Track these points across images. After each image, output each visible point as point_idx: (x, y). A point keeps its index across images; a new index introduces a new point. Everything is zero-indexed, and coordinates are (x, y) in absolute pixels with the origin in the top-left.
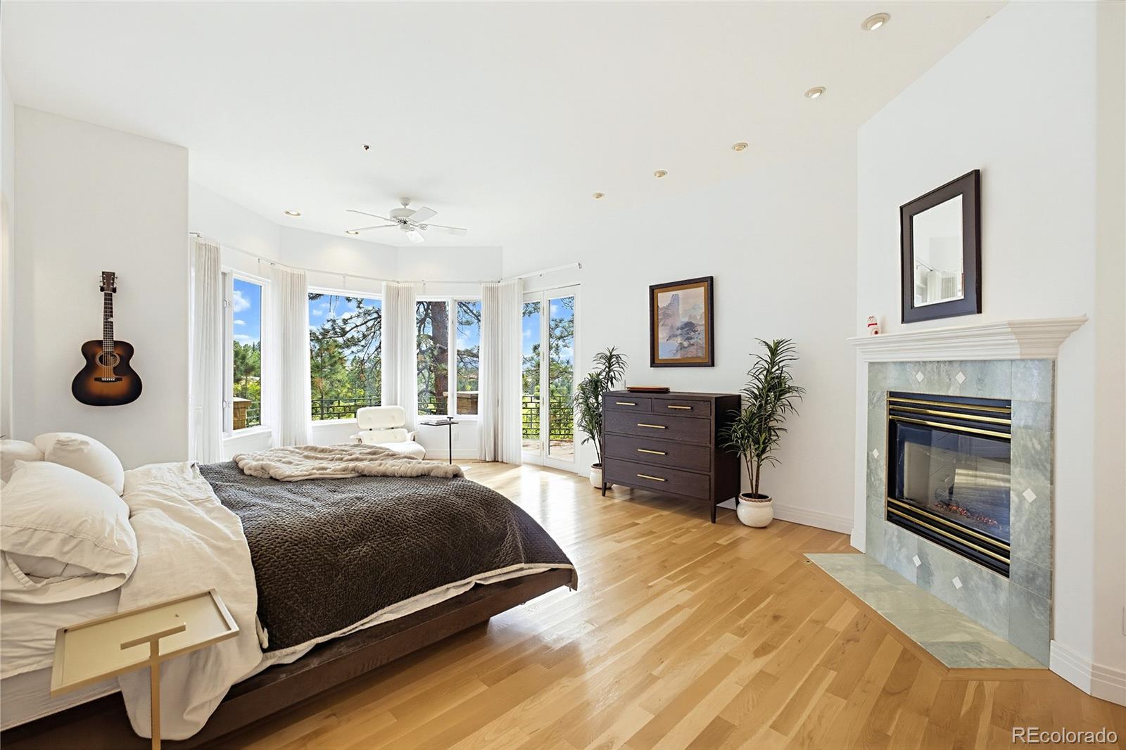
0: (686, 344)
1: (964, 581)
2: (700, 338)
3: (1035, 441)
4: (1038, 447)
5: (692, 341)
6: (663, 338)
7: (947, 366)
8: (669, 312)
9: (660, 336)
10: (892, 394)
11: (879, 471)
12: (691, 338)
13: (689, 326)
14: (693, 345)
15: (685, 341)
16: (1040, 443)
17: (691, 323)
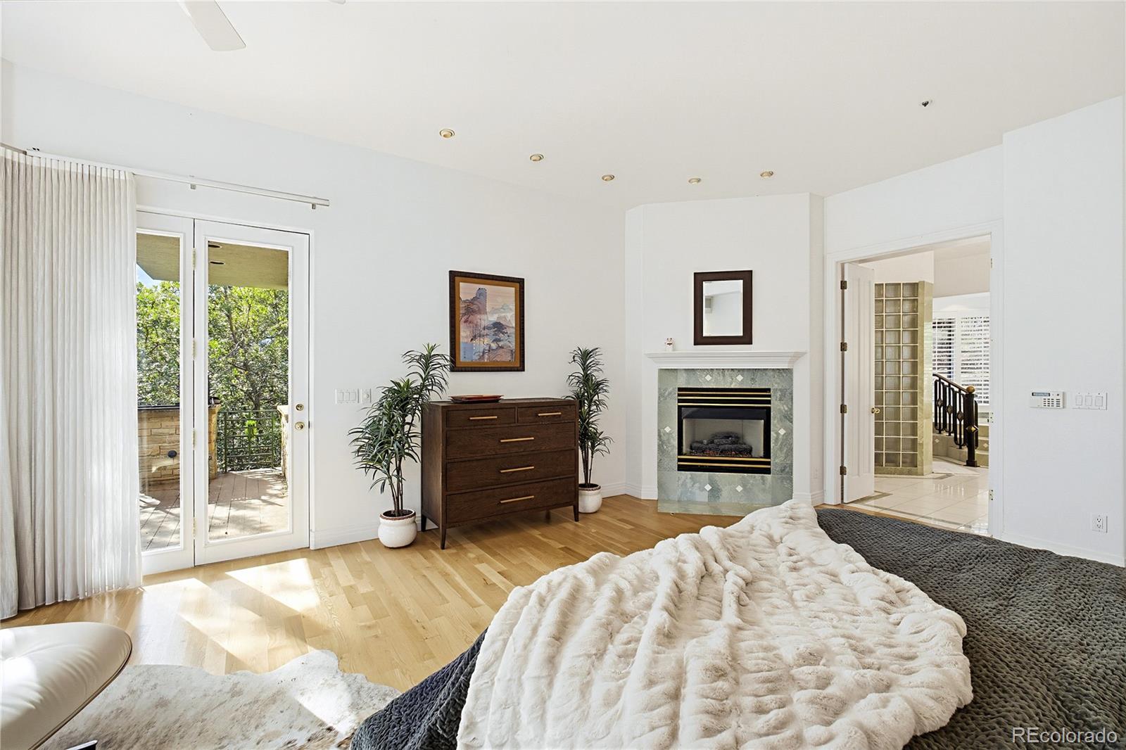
0: (494, 346)
1: (744, 486)
2: (510, 342)
3: (785, 406)
4: (786, 409)
5: (501, 344)
6: (467, 337)
7: (730, 372)
8: (474, 307)
9: (462, 334)
10: (680, 389)
11: (672, 441)
12: (500, 340)
13: (498, 327)
14: (502, 347)
15: (493, 342)
16: (787, 406)
17: (499, 323)
